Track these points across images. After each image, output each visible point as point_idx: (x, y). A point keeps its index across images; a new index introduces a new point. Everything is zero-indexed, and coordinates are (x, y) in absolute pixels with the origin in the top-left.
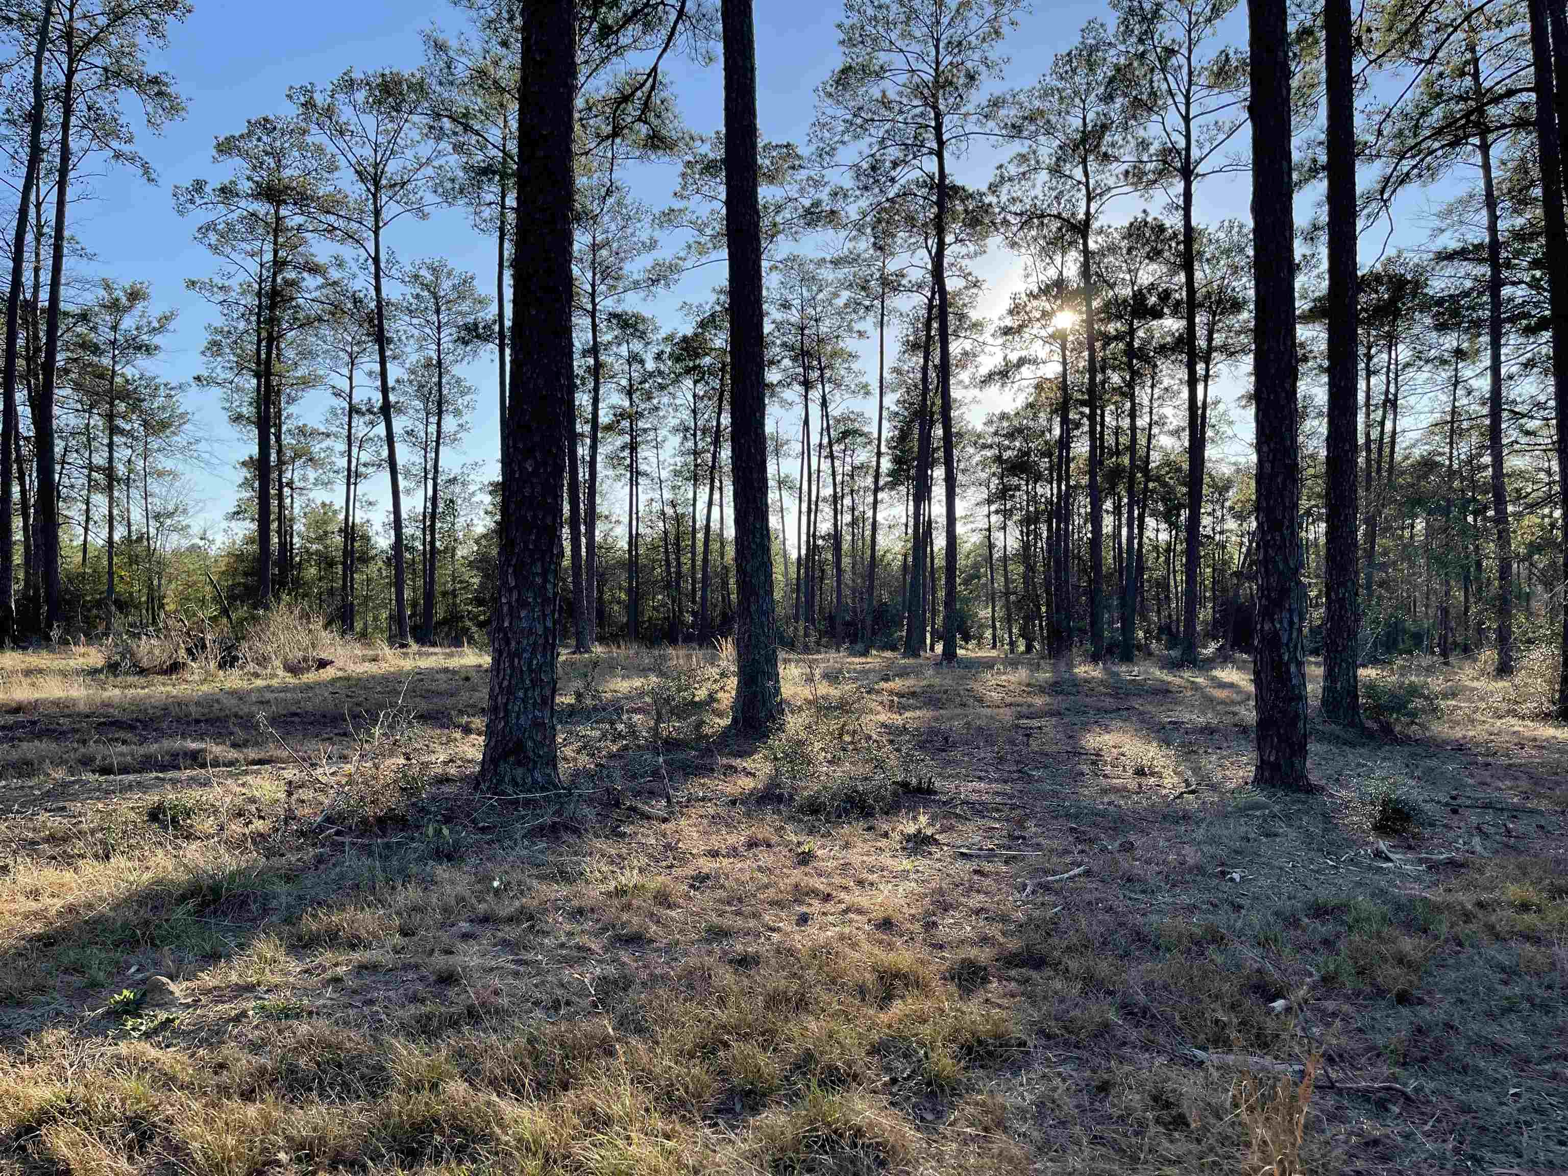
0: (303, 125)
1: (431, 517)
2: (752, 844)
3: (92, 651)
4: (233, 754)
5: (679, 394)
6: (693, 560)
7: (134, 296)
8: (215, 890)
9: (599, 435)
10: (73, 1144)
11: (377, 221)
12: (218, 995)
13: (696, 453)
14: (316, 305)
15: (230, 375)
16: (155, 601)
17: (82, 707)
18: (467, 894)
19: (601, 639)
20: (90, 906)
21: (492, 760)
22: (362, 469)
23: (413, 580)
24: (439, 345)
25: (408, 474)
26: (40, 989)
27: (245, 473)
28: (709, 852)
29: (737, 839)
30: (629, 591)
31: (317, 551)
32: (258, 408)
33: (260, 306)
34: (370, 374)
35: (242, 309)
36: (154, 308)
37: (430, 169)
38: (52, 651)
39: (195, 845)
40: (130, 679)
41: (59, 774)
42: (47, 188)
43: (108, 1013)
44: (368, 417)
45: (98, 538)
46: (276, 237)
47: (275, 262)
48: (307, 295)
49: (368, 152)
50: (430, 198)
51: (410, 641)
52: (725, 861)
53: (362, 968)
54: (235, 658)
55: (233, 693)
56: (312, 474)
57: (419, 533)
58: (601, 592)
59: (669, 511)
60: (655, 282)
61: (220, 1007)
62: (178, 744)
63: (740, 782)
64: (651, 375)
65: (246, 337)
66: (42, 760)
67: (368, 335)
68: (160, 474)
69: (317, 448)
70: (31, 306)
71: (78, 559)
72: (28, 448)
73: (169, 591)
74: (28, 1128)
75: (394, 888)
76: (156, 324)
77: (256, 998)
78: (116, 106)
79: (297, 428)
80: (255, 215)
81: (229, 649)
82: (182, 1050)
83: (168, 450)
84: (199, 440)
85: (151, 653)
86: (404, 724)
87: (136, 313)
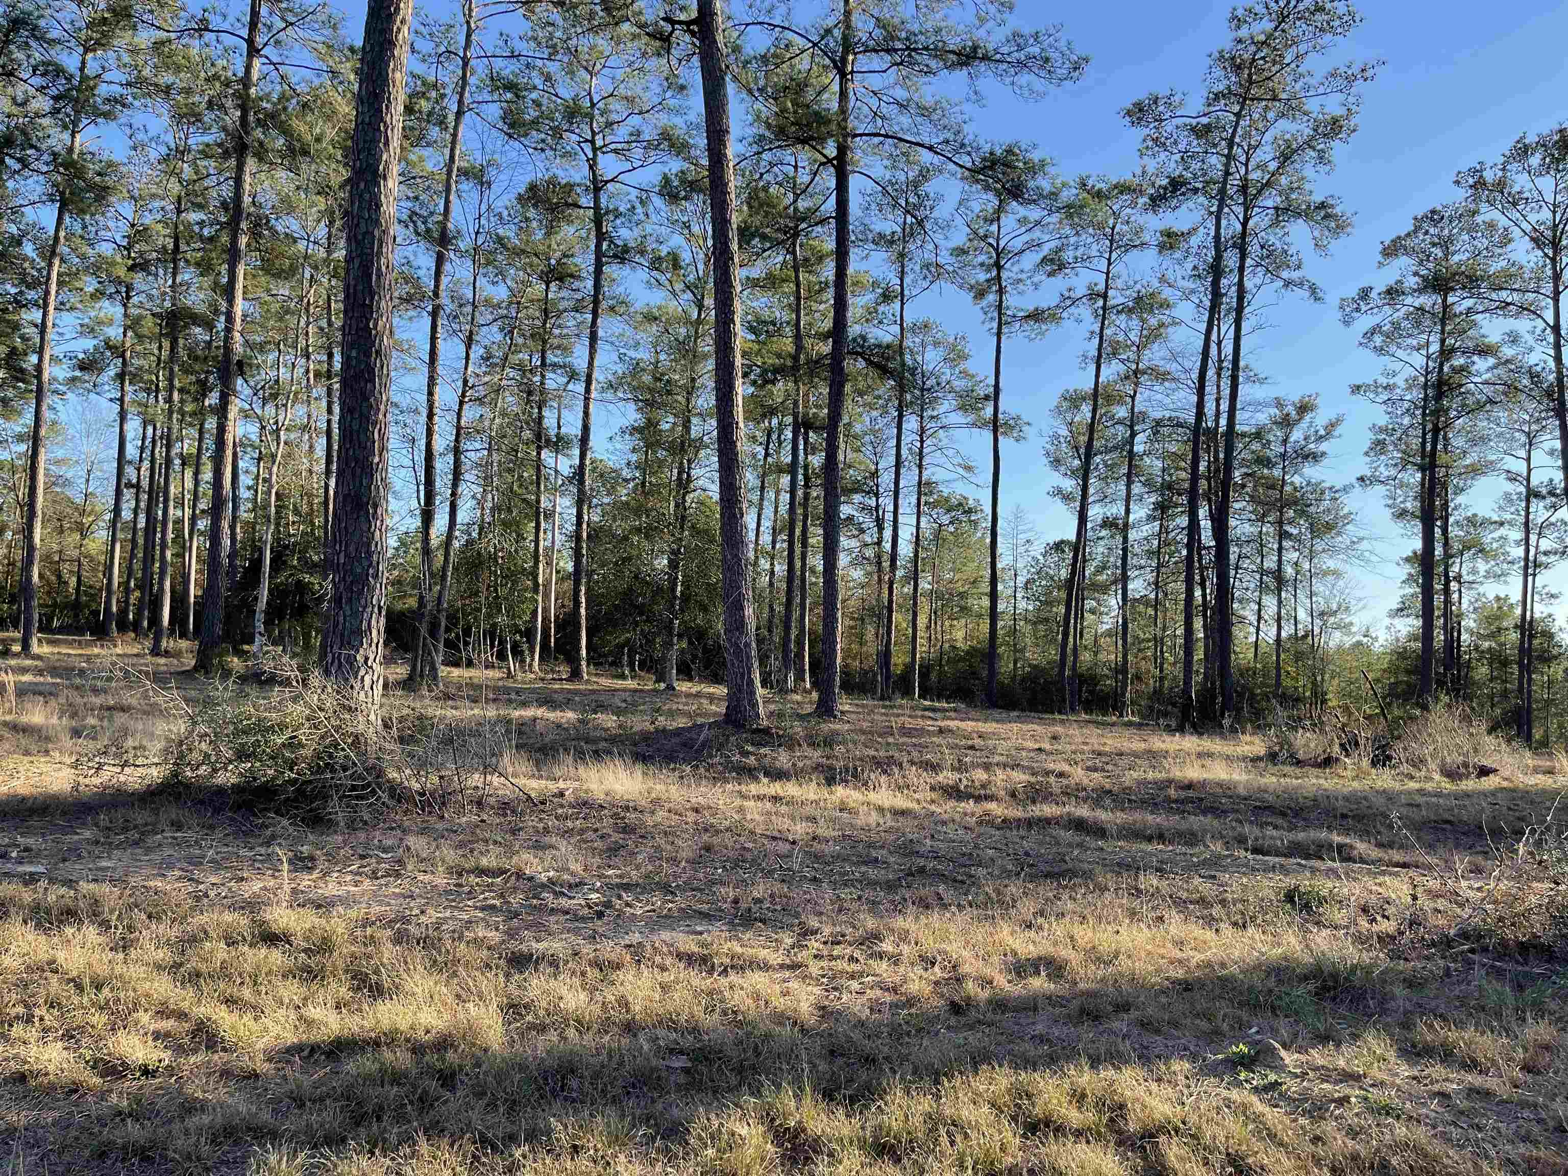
0: (1472, 206)
3: (1257, 740)
4: (1375, 853)
7: (1304, 408)
8: (1335, 976)
10: (1181, 1159)
11: (1556, 287)
12: (1325, 1075)
14: (1486, 389)
15: (1393, 472)
16: (1319, 697)
17: (1242, 791)
20: (1223, 965)
22: (1542, 559)
26: (1174, 1024)
27: (1408, 569)
31: (1490, 648)
32: (1422, 502)
33: (1425, 399)
34: (1551, 453)
35: (1406, 405)
36: (1320, 419)
38: (1223, 736)
39: (1325, 932)
40: (1287, 769)
41: (1217, 847)
42: (1227, 327)
43: (1226, 1061)
44: (1550, 500)
45: (1269, 633)
46: (1443, 325)
47: (1442, 351)
48: (1476, 380)
49: (1546, 214)
53: (1473, 1092)
54: (1389, 758)
55: (1382, 792)
56: (1482, 566)
61: (1325, 1086)
62: (1323, 835)
65: (1411, 432)
66: (1205, 831)
67: (1547, 411)
68: (1326, 573)
69: (1489, 538)
70: (1212, 433)
71: (1251, 655)
72: (1208, 558)
73: (1332, 687)
74: (1150, 1134)
75: (1524, 1020)
76: (1322, 432)
77: (1361, 1088)
78: (1287, 239)
79: (1468, 519)
80: (1421, 309)
81: (1383, 748)
82: (1286, 1113)
83: (1332, 550)
84: (1361, 539)
85: (1306, 745)
86: (1552, 843)
87: (1304, 424)
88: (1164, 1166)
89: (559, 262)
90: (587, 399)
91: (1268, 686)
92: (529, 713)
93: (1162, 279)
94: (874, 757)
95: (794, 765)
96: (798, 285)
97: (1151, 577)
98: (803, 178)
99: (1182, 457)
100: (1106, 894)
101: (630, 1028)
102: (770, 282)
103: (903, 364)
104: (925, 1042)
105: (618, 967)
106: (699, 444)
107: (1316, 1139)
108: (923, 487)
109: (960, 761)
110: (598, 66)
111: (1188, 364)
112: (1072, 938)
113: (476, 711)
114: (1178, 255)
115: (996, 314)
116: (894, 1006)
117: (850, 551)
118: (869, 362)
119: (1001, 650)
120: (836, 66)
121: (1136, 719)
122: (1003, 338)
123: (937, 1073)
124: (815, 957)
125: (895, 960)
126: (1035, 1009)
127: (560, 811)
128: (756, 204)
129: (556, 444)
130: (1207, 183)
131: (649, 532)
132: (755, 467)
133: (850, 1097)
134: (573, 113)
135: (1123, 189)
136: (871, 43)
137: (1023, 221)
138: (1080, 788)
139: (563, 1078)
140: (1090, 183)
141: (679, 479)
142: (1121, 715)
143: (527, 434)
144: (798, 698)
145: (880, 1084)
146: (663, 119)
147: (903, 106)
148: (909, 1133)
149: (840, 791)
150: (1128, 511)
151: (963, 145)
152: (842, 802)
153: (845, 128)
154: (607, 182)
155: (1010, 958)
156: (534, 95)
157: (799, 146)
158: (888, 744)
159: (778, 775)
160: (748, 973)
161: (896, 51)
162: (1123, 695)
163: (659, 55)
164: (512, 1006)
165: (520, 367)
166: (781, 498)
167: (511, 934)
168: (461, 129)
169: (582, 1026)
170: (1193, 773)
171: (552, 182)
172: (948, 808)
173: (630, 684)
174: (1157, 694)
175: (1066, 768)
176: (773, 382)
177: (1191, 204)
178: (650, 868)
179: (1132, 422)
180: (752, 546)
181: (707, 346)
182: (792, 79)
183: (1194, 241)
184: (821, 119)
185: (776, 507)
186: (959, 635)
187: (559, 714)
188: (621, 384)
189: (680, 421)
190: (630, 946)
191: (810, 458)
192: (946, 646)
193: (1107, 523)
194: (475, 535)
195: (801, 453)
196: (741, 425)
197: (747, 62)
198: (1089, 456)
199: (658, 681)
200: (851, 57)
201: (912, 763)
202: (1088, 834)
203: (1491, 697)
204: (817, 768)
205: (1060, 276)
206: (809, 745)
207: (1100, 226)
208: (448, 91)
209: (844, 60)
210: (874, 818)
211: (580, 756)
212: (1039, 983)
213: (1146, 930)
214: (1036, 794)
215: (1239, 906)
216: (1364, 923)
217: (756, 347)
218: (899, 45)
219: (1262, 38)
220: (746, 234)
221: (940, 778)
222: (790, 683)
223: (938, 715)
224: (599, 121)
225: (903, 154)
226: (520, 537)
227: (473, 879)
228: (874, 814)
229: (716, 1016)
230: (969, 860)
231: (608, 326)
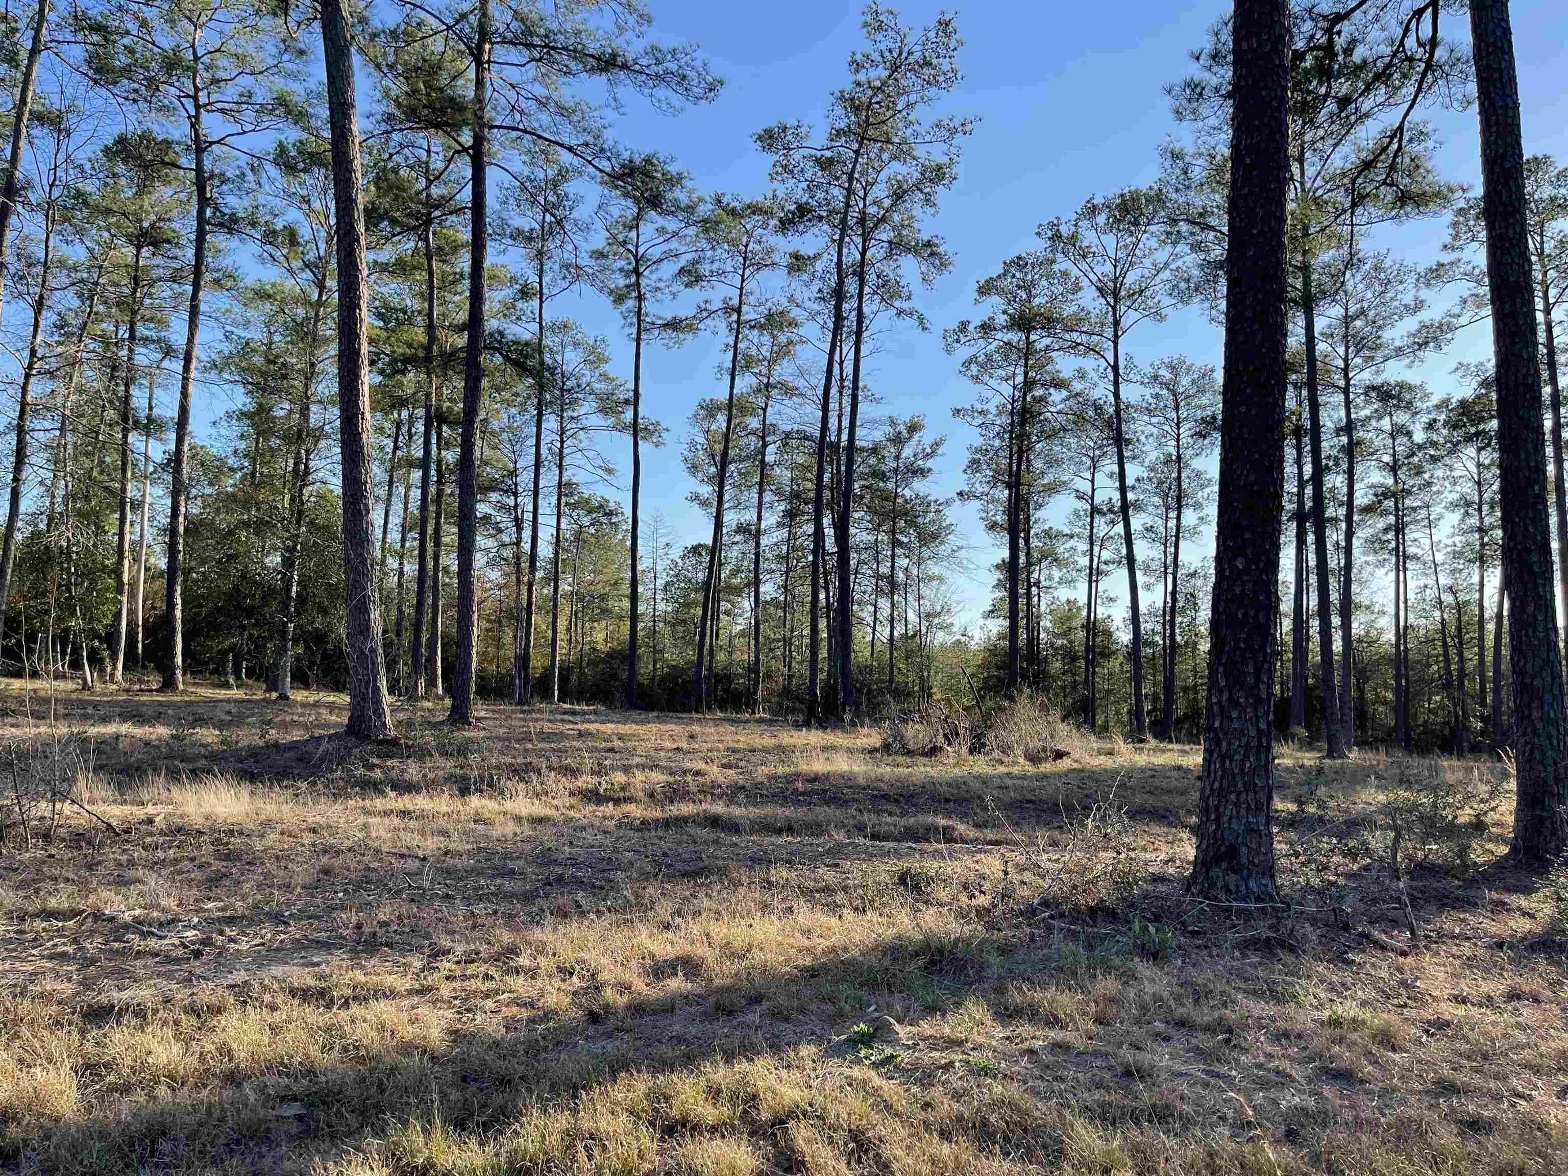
0: (1050, 256)
1: (1170, 613)
2: (1514, 996)
3: (874, 732)
4: (972, 833)
5: (1458, 465)
6: (1481, 655)
7: (913, 428)
8: (941, 951)
9: (1356, 518)
10: (808, 1141)
11: (1116, 332)
12: (934, 1043)
13: (1482, 530)
14: (1061, 417)
15: (986, 488)
16: (926, 691)
17: (861, 781)
18: (1166, 995)
19: (1362, 744)
20: (846, 949)
21: (1204, 863)
22: (1103, 567)
23: (1154, 675)
24: (1178, 440)
25: (1147, 569)
26: (802, 1010)
27: (998, 575)
28: (1456, 997)
29: (1496, 987)
30: (1397, 691)
31: (1062, 646)
32: (1009, 515)
33: (1012, 424)
34: (1111, 475)
35: (997, 429)
36: (926, 438)
37: (1168, 272)
38: (845, 731)
39: (933, 910)
40: (900, 759)
41: (840, 836)
42: (848, 347)
43: (848, 1040)
44: (1110, 516)
45: (884, 633)
46: (1026, 360)
47: (1026, 383)
48: (1052, 409)
49: (1108, 268)
50: (1167, 301)
51: (1148, 736)
52: (1474, 1011)
53: (1055, 1047)
54: (983, 745)
55: (978, 777)
56: (1056, 574)
57: (1159, 628)
58: (1361, 690)
59: (1448, 599)
60: (1424, 344)
61: (935, 1054)
62: (930, 819)
63: (1512, 923)
64: (1420, 447)
65: (1001, 453)
66: (829, 822)
67: (1108, 439)
68: (931, 578)
69: (1062, 548)
70: (835, 446)
71: (868, 654)
72: (832, 562)
73: (936, 682)
74: (780, 1121)
75: (1095, 977)
76: (929, 450)
77: (964, 1053)
78: (899, 272)
79: (1044, 531)
80: (1009, 344)
81: (978, 736)
82: (901, 1084)
83: (934, 557)
84: (961, 548)
85: (915, 736)
86: (1114, 818)
87: (913, 442)
88: (792, 1150)
89: (152, 226)
90: (185, 379)
91: (882, 681)
92: (110, 729)
93: (791, 299)
94: (512, 765)
95: (425, 776)
96: (431, 274)
97: (780, 581)
98: (437, 164)
99: (807, 468)
100: (741, 889)
101: (233, 1078)
102: (400, 268)
103: (542, 363)
104: (563, 1056)
105: (218, 1010)
106: (318, 434)
107: (927, 1105)
108: (564, 488)
109: (599, 764)
110: (203, 19)
111: (814, 382)
112: (708, 935)
113: (42, 729)
114: (805, 277)
115: (635, 320)
116: (531, 1021)
117: (487, 550)
118: (507, 358)
119: (640, 651)
120: (471, 53)
121: (767, 716)
122: (643, 344)
123: (575, 1087)
124: (447, 978)
125: (532, 973)
126: (673, 1009)
127: (148, 840)
128: (384, 185)
129: (146, 426)
130: (830, 212)
131: (260, 527)
132: (382, 462)
133: (484, 1124)
134: (172, 64)
135: (755, 209)
136: (509, 35)
137: (661, 231)
138: (714, 785)
139: (153, 1143)
140: (725, 200)
141: (296, 469)
142: (754, 713)
143: (111, 414)
144: (429, 705)
145: (515, 1106)
146: (279, 84)
147: (542, 103)
148: (546, 1153)
149: (475, 802)
150: (759, 518)
151: (602, 150)
152: (477, 813)
153: (481, 118)
154: (211, 143)
155: (648, 962)
156: (126, 41)
157: (432, 131)
158: (526, 750)
159: (405, 787)
160: (373, 1003)
161: (535, 46)
162: (755, 693)
163: (275, 14)
164: (88, 1066)
165: (104, 340)
166: (412, 494)
167: (86, 984)
168: (35, 69)
169: (174, 1080)
170: (819, 766)
171: (146, 138)
172: (586, 813)
173: (235, 693)
174: (786, 692)
175: (702, 766)
176: (403, 372)
177: (816, 230)
178: (259, 897)
179: (763, 435)
180: (378, 545)
181: (328, 329)
182: (425, 60)
183: (819, 265)
184: (456, 105)
185: (406, 504)
186: (600, 636)
187: (147, 729)
188: (228, 364)
189: (297, 408)
190: (234, 986)
191: (443, 453)
192: (587, 647)
193: (741, 529)
194: (42, 526)
195: (434, 447)
196: (368, 415)
197: (374, 36)
198: (724, 462)
199: (268, 690)
200: (487, 46)
201: (551, 768)
202: (723, 830)
203: (1064, 688)
204: (450, 778)
205: (697, 288)
206: (441, 755)
207: (733, 243)
208: (21, 25)
209: (480, 47)
210: (511, 828)
211: (174, 776)
212: (676, 984)
213: (777, 922)
214: (675, 793)
215: (860, 891)
216: (964, 899)
217: (384, 334)
218: (537, 41)
219: (878, 84)
220: (373, 215)
221: (580, 783)
222: (421, 689)
223: (578, 718)
224: (203, 77)
225: (542, 151)
226: (100, 530)
227: (39, 925)
228: (511, 824)
229: (335, 1054)
230: (609, 864)
231: (210, 300)
